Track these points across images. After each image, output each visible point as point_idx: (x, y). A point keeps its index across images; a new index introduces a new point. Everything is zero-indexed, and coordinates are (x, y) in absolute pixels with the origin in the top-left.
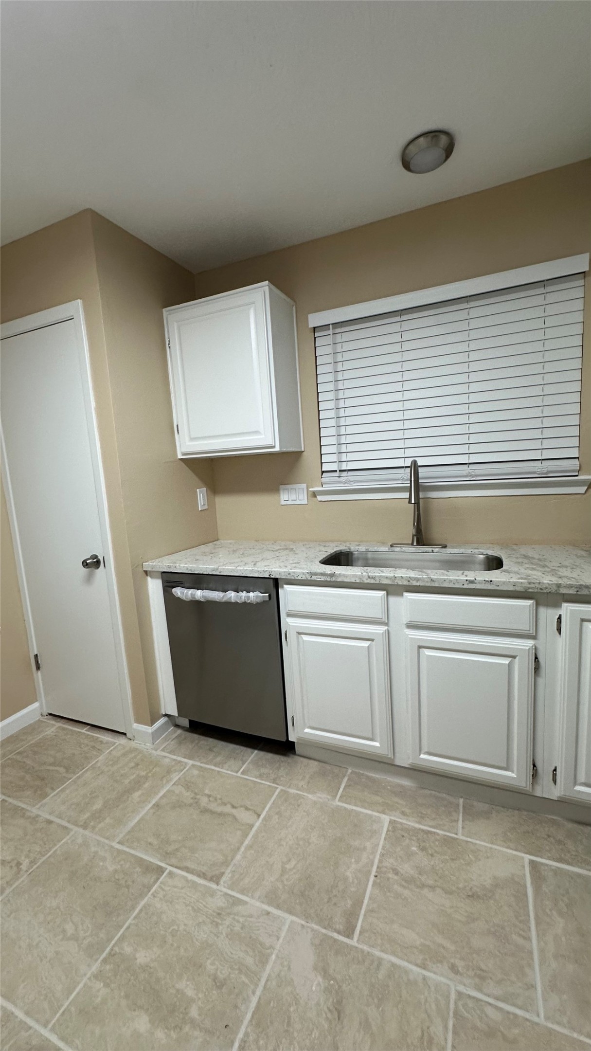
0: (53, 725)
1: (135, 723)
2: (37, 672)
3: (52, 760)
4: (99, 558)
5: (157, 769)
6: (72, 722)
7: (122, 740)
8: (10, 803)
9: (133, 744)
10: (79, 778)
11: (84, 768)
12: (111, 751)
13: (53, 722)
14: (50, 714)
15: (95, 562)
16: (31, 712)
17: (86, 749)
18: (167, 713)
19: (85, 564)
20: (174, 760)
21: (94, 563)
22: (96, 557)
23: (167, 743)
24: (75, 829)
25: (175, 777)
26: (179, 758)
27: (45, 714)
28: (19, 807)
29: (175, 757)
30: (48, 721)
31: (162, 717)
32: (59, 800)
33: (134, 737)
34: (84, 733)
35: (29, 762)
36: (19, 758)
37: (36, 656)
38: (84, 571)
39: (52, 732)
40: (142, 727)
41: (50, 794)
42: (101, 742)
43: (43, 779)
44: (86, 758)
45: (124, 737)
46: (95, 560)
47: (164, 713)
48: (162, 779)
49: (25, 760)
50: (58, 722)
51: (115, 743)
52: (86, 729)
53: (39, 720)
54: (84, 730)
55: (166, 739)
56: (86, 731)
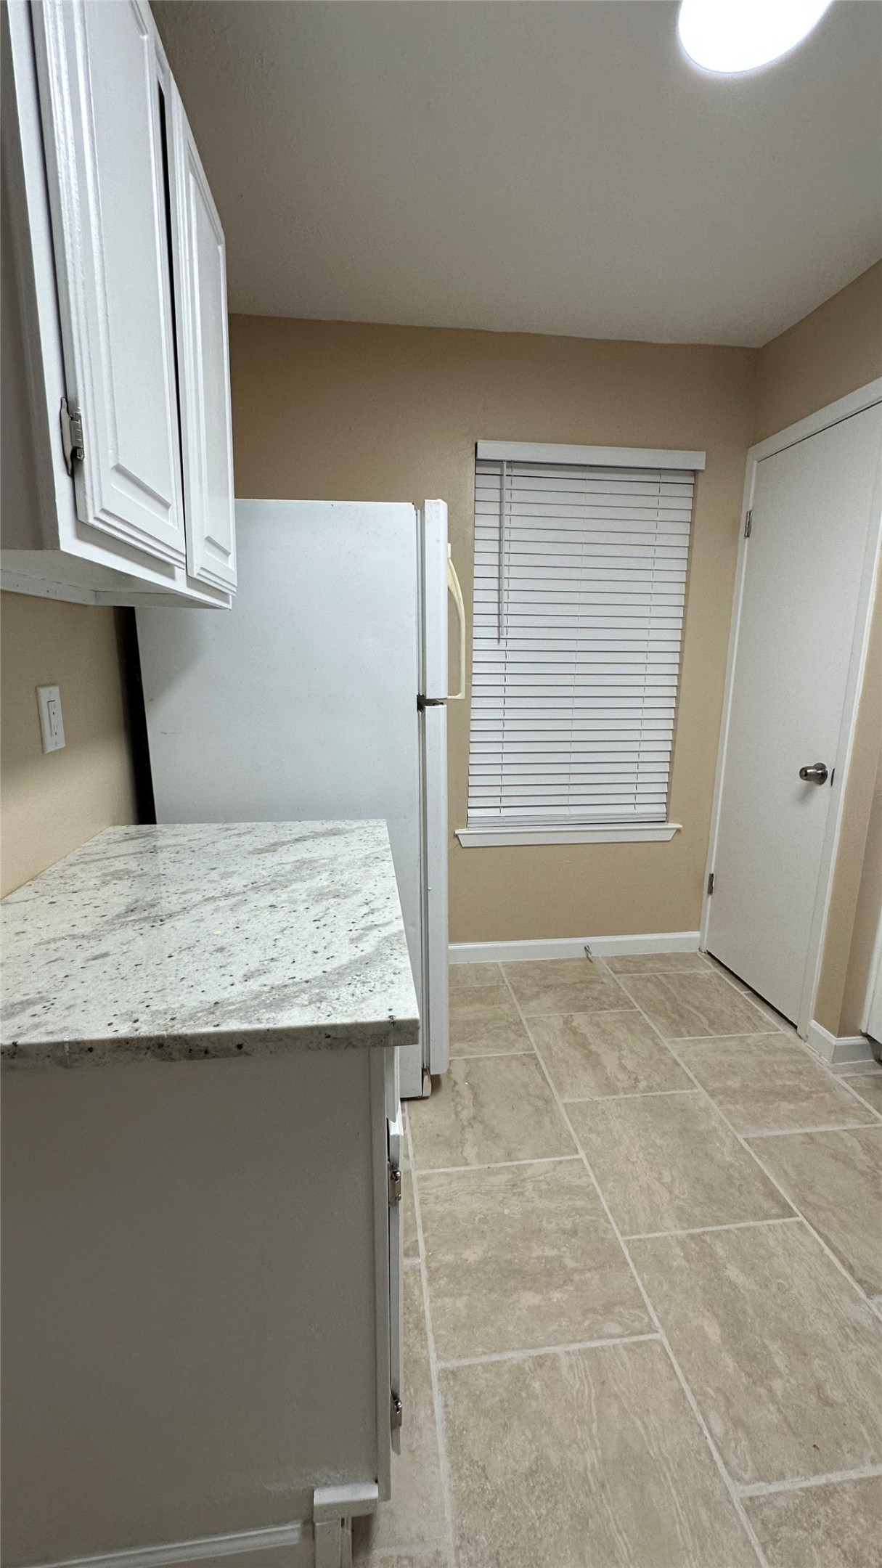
0: (709, 968)
1: (814, 1019)
2: (708, 896)
3: (696, 1003)
4: (827, 769)
5: (827, 1096)
6: (731, 976)
7: (790, 1033)
8: (644, 1019)
9: (803, 1045)
10: (722, 1040)
11: (730, 1034)
12: (770, 1035)
13: (710, 964)
14: (710, 954)
15: (819, 774)
16: (688, 940)
17: (739, 1014)
18: (870, 1034)
19: (804, 773)
20: (859, 1102)
21: (817, 775)
22: (822, 767)
23: (855, 1075)
24: (701, 1089)
25: (852, 1124)
26: (867, 1105)
27: (704, 950)
28: (652, 1028)
29: (861, 1099)
30: (705, 960)
31: (859, 1035)
32: (692, 1048)
33: (807, 1036)
34: (742, 996)
35: (673, 990)
36: (663, 980)
37: (712, 876)
38: (802, 783)
39: (706, 974)
40: (823, 1031)
41: (685, 1037)
42: (761, 1018)
43: (682, 1017)
44: (736, 1024)
45: (793, 1030)
46: (820, 772)
47: (864, 1031)
48: (830, 1112)
49: (669, 986)
50: (716, 967)
51: (778, 1030)
52: (747, 992)
53: (695, 954)
54: (744, 993)
55: (855, 1068)
56: (746, 994)
